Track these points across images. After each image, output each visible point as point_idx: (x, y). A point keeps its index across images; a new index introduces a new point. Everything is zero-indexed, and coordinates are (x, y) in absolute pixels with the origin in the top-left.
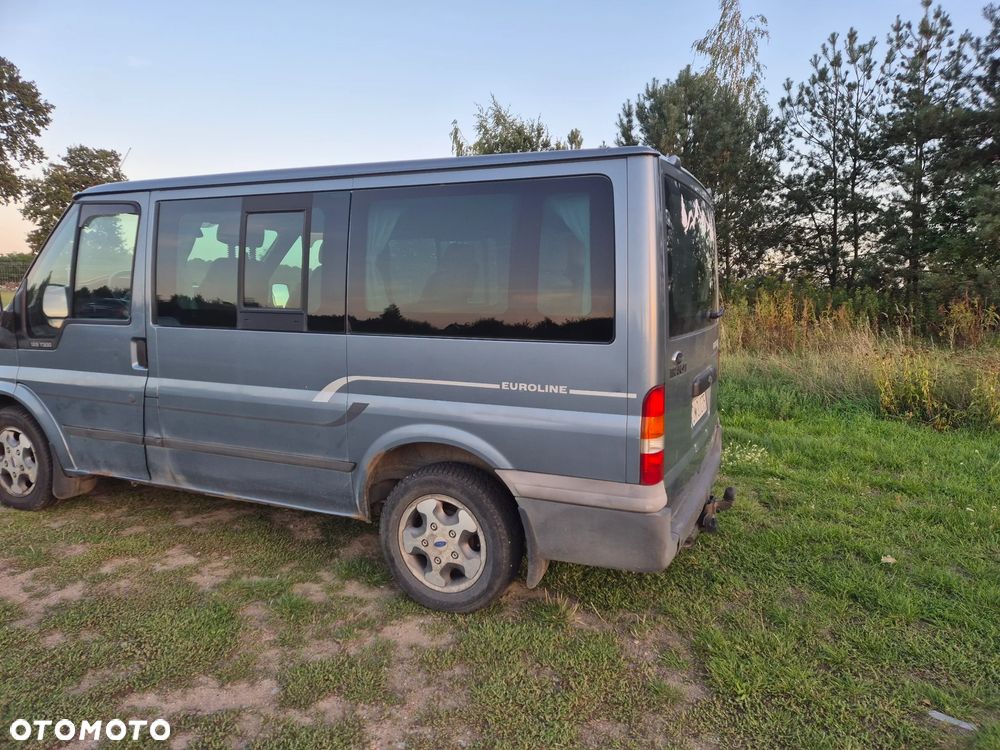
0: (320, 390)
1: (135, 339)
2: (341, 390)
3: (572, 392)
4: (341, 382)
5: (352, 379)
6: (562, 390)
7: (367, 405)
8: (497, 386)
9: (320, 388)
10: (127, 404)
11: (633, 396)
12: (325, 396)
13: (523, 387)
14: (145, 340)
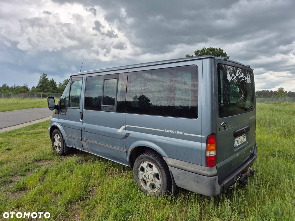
0: (119, 129)
1: (80, 113)
2: (124, 129)
3: (185, 134)
4: (124, 127)
5: (127, 126)
6: (182, 133)
7: (130, 134)
8: (163, 131)
9: (119, 128)
10: (78, 130)
11: (203, 137)
12: (120, 131)
13: (171, 131)
14: (82, 113)
